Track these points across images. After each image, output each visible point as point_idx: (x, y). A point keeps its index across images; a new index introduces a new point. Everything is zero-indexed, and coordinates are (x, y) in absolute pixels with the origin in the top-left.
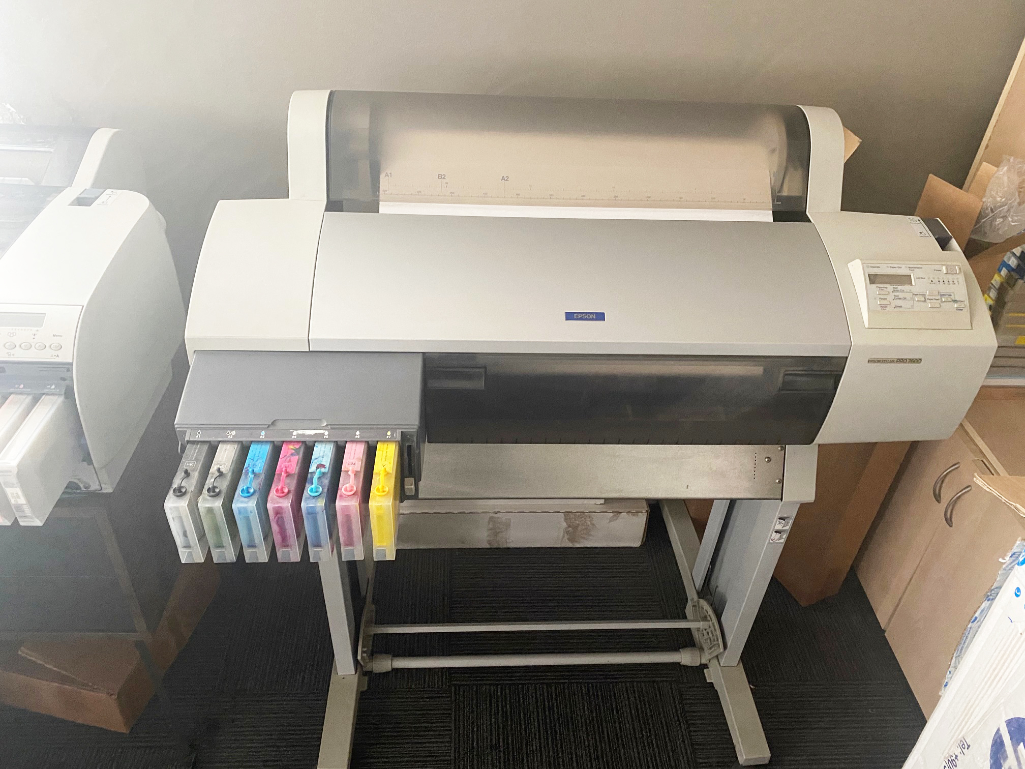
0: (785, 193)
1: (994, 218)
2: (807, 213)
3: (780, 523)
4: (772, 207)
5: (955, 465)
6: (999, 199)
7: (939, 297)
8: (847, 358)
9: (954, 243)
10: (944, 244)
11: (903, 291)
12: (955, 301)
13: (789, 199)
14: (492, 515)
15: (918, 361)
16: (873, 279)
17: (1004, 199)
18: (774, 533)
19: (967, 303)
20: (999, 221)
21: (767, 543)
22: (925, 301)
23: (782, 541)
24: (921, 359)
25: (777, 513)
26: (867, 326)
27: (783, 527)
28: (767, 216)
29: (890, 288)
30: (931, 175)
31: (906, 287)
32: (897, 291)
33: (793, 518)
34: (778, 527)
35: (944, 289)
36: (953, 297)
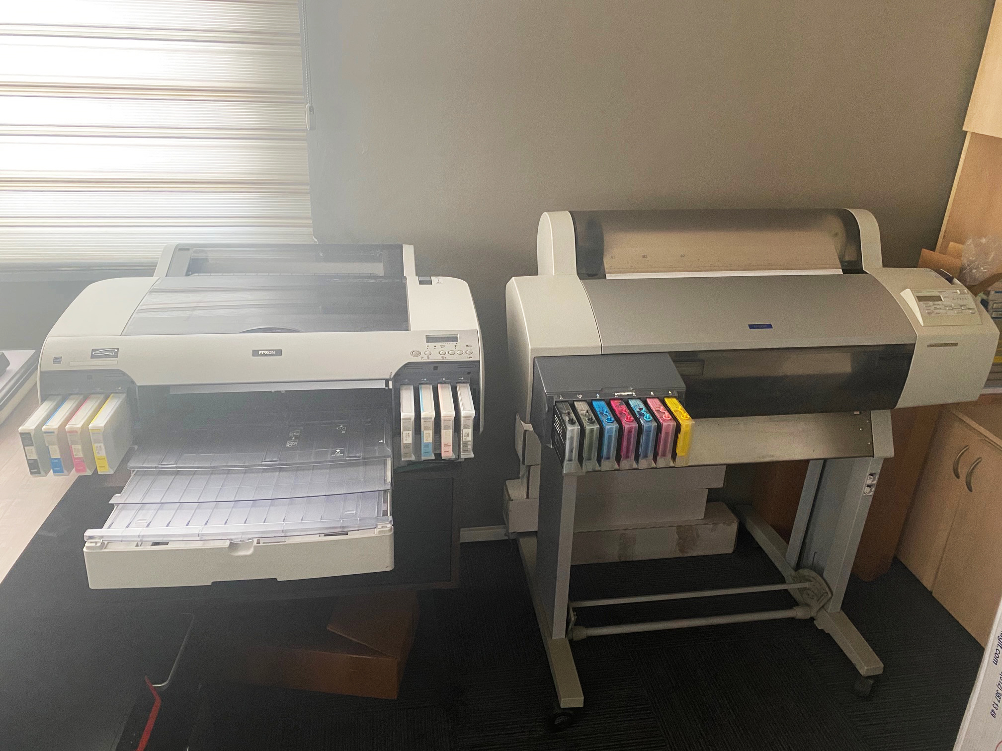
0: (847, 259)
1: (971, 270)
2: (863, 269)
3: (870, 478)
4: (840, 266)
5: (966, 447)
6: (971, 258)
7: (960, 307)
8: (915, 344)
9: (955, 280)
10: (950, 280)
11: (938, 305)
12: (969, 309)
13: (850, 262)
14: (624, 532)
15: (955, 345)
16: (920, 299)
17: (974, 258)
18: (866, 488)
19: (976, 309)
20: (974, 271)
21: (861, 496)
22: (952, 309)
23: (871, 494)
24: (957, 344)
25: (869, 470)
26: (922, 324)
27: (872, 482)
28: (840, 272)
29: (931, 303)
30: (923, 249)
31: (940, 302)
32: (935, 305)
33: (879, 474)
34: (869, 482)
35: (962, 303)
36: (967, 307)
